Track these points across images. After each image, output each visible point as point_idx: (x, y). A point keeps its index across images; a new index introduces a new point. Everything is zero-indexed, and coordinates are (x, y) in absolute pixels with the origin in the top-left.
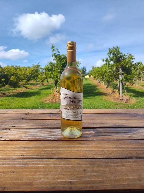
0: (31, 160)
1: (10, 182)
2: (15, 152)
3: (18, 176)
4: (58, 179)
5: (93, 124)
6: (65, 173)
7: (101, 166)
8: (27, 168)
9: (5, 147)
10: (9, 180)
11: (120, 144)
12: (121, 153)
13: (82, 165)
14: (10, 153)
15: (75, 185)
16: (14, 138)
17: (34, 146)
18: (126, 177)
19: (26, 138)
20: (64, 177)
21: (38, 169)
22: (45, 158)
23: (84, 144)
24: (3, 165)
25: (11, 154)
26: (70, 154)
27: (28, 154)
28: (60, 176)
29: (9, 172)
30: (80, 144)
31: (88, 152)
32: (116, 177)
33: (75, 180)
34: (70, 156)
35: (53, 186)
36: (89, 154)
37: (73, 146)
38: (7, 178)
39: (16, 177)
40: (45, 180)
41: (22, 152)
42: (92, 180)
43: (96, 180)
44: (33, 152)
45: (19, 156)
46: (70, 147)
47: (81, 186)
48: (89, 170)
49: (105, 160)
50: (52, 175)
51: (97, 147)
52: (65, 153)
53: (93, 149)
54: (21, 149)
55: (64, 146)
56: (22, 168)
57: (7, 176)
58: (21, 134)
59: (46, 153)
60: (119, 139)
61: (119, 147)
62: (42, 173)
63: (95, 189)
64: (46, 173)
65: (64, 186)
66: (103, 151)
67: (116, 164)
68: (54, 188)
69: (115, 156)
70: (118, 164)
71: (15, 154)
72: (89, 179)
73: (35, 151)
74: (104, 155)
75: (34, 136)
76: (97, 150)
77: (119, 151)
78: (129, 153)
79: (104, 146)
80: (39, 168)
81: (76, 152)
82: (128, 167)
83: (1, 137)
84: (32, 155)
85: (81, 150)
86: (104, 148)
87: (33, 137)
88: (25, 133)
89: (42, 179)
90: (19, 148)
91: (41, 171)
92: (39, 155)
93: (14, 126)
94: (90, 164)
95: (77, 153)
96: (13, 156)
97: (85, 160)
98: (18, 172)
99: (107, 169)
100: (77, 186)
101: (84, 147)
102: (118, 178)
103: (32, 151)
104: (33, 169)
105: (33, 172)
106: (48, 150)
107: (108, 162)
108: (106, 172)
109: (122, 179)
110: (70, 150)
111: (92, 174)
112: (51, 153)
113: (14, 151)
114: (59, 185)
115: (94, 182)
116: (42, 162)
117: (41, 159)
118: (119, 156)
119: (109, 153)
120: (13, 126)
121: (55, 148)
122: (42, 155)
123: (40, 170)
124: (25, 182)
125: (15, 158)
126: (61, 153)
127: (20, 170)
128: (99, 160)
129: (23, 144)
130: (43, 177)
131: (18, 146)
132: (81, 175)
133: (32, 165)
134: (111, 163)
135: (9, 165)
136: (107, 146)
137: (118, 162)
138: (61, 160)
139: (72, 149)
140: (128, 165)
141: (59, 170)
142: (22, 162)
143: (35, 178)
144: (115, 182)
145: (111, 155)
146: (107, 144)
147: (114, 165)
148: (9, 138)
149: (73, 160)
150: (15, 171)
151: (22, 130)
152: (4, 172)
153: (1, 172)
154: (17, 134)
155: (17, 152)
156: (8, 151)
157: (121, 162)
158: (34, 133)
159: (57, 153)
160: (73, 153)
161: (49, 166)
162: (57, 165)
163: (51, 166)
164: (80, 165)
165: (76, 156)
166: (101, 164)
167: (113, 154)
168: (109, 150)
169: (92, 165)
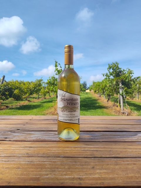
0: (37, 158)
1: (15, 177)
2: (20, 151)
3: (24, 172)
4: (66, 175)
5: (97, 128)
6: (72, 170)
7: (111, 164)
8: (32, 165)
9: (10, 147)
10: (14, 175)
11: (127, 145)
12: (130, 153)
13: (90, 162)
14: (15, 152)
15: (84, 181)
16: (18, 139)
17: (39, 146)
18: (138, 174)
19: (31, 139)
20: (72, 174)
22: (50, 156)
23: (91, 145)
24: (8, 162)
25: (16, 153)
26: (77, 153)
27: (33, 153)
28: (68, 172)
29: (14, 168)
30: (87, 145)
31: (96, 152)
32: (128, 174)
33: (84, 177)
34: (77, 155)
35: (61, 181)
36: (97, 154)
37: (79, 146)
38: (12, 173)
39: (22, 173)
40: (52, 176)
41: (27, 151)
42: (103, 176)
43: (106, 177)
44: (38, 151)
45: (24, 154)
46: (76, 147)
47: (91, 182)
48: (98, 167)
49: (114, 158)
50: (59, 171)
51: (104, 148)
52: (71, 152)
53: (100, 150)
54: (26, 149)
55: (70, 146)
57: (13, 172)
58: (26, 135)
59: (52, 152)
60: (126, 141)
61: (127, 148)
62: (48, 170)
63: (106, 185)
64: (53, 170)
65: (72, 181)
66: (111, 151)
67: (126, 163)
68: (62, 183)
69: (124, 156)
70: (128, 163)
71: (20, 153)
72: (99, 175)
73: (41, 150)
74: (113, 155)
75: (39, 137)
76: (104, 150)
77: (127, 151)
78: (139, 153)
80: (45, 165)
81: (82, 152)
82: (140, 166)
83: (6, 138)
84: (38, 154)
85: (88, 150)
86: (111, 149)
87: (38, 139)
88: (29, 135)
89: (49, 175)
90: (24, 147)
91: (48, 168)
92: (45, 154)
93: (18, 129)
94: (98, 162)
95: (84, 153)
96: (18, 154)
97: (93, 158)
98: (23, 168)
99: (117, 167)
100: (87, 181)
101: (91, 148)
102: (130, 175)
104: (39, 166)
105: (39, 168)
106: (54, 149)
107: (117, 161)
108: (116, 169)
109: (134, 176)
111: (102, 171)
112: (57, 152)
113: (18, 150)
114: (67, 181)
115: (104, 179)
116: (48, 159)
117: (47, 157)
118: (127, 156)
119: (118, 153)
121: (61, 148)
122: (47, 154)
123: (46, 167)
124: (31, 178)
125: (20, 156)
126: (67, 152)
127: (26, 166)
128: (107, 158)
129: (27, 144)
130: (50, 173)
131: (23, 146)
132: (90, 172)
133: (38, 163)
134: (121, 161)
136: (114, 147)
137: (127, 161)
138: (68, 158)
139: (79, 149)
140: (139, 164)
141: (66, 167)
142: (28, 159)
143: (41, 174)
144: (127, 179)
146: (115, 145)
147: (123, 163)
148: (14, 139)
149: (81, 158)
150: (21, 167)
151: (26, 133)
152: (9, 168)
153: (6, 168)
154: (22, 135)
155: (22, 151)
156: (12, 150)
157: (132, 161)
158: (39, 135)
159: (63, 152)
160: (80, 152)
161: (56, 163)
162: (64, 162)
163: (58, 163)
164: (88, 162)
165: (83, 155)
166: (110, 162)
167: (122, 154)
168: (117, 151)
169: (101, 163)
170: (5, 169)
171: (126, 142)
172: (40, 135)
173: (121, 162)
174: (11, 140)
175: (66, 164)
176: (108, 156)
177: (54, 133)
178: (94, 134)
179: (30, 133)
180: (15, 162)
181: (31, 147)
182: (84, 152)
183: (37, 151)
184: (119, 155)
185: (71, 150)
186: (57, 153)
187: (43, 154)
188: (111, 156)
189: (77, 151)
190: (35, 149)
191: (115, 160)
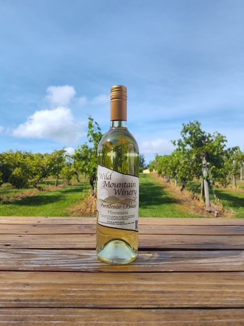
0: (35, 310)
2: (3, 293)
7: (192, 324)
11: (223, 279)
12: (230, 297)
13: (149, 320)
16: (4, 265)
17: (44, 282)
19: (29, 266)
22: (65, 306)
23: (151, 279)
26: (121, 299)
27: (30, 298)
30: (142, 279)
31: (160, 295)
34: (121, 303)
36: (162, 299)
37: (126, 282)
41: (17, 293)
44: (41, 293)
45: (11, 301)
46: (121, 285)
49: (198, 310)
51: (178, 285)
52: (110, 297)
53: (169, 289)
54: (16, 288)
55: (108, 282)
58: (20, 258)
59: (70, 296)
60: (221, 270)
61: (223, 285)
66: (191, 292)
67: (224, 321)
69: (219, 304)
70: (228, 320)
71: (3, 298)
73: (47, 291)
74: (195, 301)
75: (47, 262)
76: (178, 291)
77: (224, 292)
79: (191, 283)
81: (133, 294)
84: (40, 301)
85: (144, 291)
86: (191, 288)
87: (44, 265)
88: (27, 257)
90: (12, 285)
92: (53, 301)
93: (8, 245)
94: (166, 319)
95: (136, 297)
97: (153, 311)
101: (151, 286)
103: (39, 291)
106: (74, 289)
107: (205, 316)
110: (121, 291)
112: (80, 296)
116: (58, 314)
117: (58, 308)
118: (226, 304)
119: (206, 298)
121: (90, 286)
122: (60, 301)
126: (101, 297)
128: (184, 310)
129: (21, 278)
131: (11, 282)
133: (36, 322)
134: (212, 318)
137: (226, 316)
138: (102, 310)
139: (126, 288)
142: (15, 314)
146: (199, 280)
147: (218, 322)
149: (128, 311)
154: (12, 258)
155: (6, 293)
157: (235, 316)
158: (46, 257)
159: (92, 296)
160: (128, 296)
161: (75, 323)
162: (92, 321)
163: (80, 322)
164: (144, 321)
165: (135, 303)
166: (191, 320)
167: (214, 299)
168: (204, 291)
169: (171, 322)
171: (220, 272)
172: (48, 258)
173: (213, 319)
175: (96, 324)
176: (185, 304)
177: (77, 254)
179: (30, 252)
181: (27, 285)
182: (136, 295)
183: (39, 293)
184: (208, 301)
185: (109, 291)
186: (81, 299)
187: (51, 300)
188: (191, 305)
189: (122, 294)
190: (36, 288)
191: (202, 314)
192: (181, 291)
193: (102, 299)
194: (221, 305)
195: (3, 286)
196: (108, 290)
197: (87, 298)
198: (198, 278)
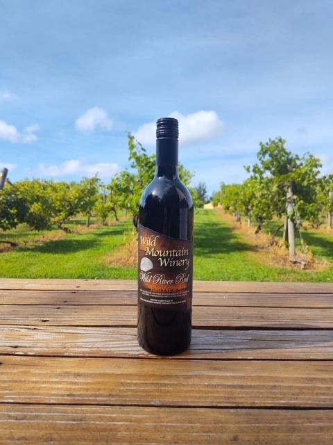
0: (94, 408)
2: (52, 386)
5: (239, 318)
7: (278, 429)
8: (84, 429)
9: (26, 373)
11: (315, 370)
12: (323, 394)
13: (227, 423)
14: (39, 389)
16: (46, 349)
17: (97, 372)
19: (77, 350)
21: (114, 433)
22: (128, 403)
23: (226, 370)
24: (23, 419)
25: (41, 392)
26: (191, 394)
27: (85, 393)
29: (39, 438)
30: (215, 369)
31: (239, 390)
34: (193, 400)
36: (241, 395)
37: (197, 373)
41: (69, 386)
44: (97, 386)
45: (63, 395)
46: (190, 377)
48: (247, 438)
49: (284, 411)
51: (259, 378)
52: (178, 392)
53: (249, 383)
54: (66, 379)
55: (174, 373)
56: (71, 430)
58: (64, 339)
59: (131, 390)
60: (312, 357)
61: (316, 379)
66: (275, 387)
67: (316, 424)
69: (309, 403)
70: (321, 424)
71: (53, 392)
73: (102, 383)
74: (281, 399)
75: (97, 345)
76: (260, 386)
77: (315, 387)
79: (276, 375)
80: (115, 430)
81: (206, 389)
83: (16, 347)
84: (96, 396)
85: (218, 385)
86: (276, 381)
87: (95, 349)
88: (72, 338)
90: (60, 375)
92: (113, 396)
93: (45, 321)
94: (248, 422)
95: (209, 392)
96: (46, 395)
97: (232, 411)
98: (62, 439)
99: (293, 438)
101: (226, 378)
103: (93, 383)
104: (101, 433)
105: (102, 440)
106: (135, 382)
107: (293, 419)
110: (192, 385)
112: (143, 391)
113: (48, 382)
116: (121, 413)
117: (119, 405)
119: (293, 394)
120: (43, 321)
121: (153, 378)
122: (120, 396)
123: (119, 434)
125: (52, 401)
126: (168, 392)
127: (68, 434)
128: (268, 411)
129: (69, 366)
131: (59, 371)
133: (97, 423)
134: (302, 421)
135: (39, 421)
136: (283, 375)
137: (319, 419)
138: (172, 409)
139: (197, 381)
141: (169, 437)
142: (72, 413)
145: (297, 398)
147: (309, 426)
148: (35, 349)
149: (202, 410)
150: (56, 436)
151: (64, 331)
152: (26, 439)
153: (18, 440)
154: (55, 339)
155: (55, 386)
156: (33, 382)
157: (329, 419)
158: (96, 337)
159: (157, 391)
160: (199, 392)
161: (142, 425)
162: (161, 422)
163: (148, 424)
164: (222, 423)
165: (209, 400)
166: (276, 423)
167: (303, 397)
168: (291, 387)
169: (253, 425)
170: (17, 442)
171: (310, 360)
173: (303, 423)
174: (29, 353)
175: (166, 427)
176: (269, 403)
177: (132, 333)
178: (232, 335)
179: (74, 331)
180: (40, 419)
181: (78, 375)
182: (209, 389)
183: (93, 386)
185: (177, 385)
186: (144, 394)
187: (110, 395)
188: (277, 403)
189: (193, 389)
190: (90, 380)
191: (289, 416)
192: (264, 386)
193: (169, 394)
194: (311, 404)
195: (50, 377)
196: (175, 383)
197: (152, 393)
198: (284, 369)
